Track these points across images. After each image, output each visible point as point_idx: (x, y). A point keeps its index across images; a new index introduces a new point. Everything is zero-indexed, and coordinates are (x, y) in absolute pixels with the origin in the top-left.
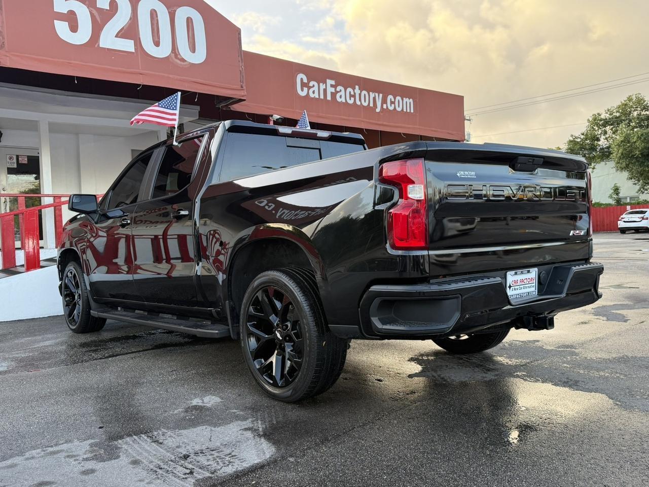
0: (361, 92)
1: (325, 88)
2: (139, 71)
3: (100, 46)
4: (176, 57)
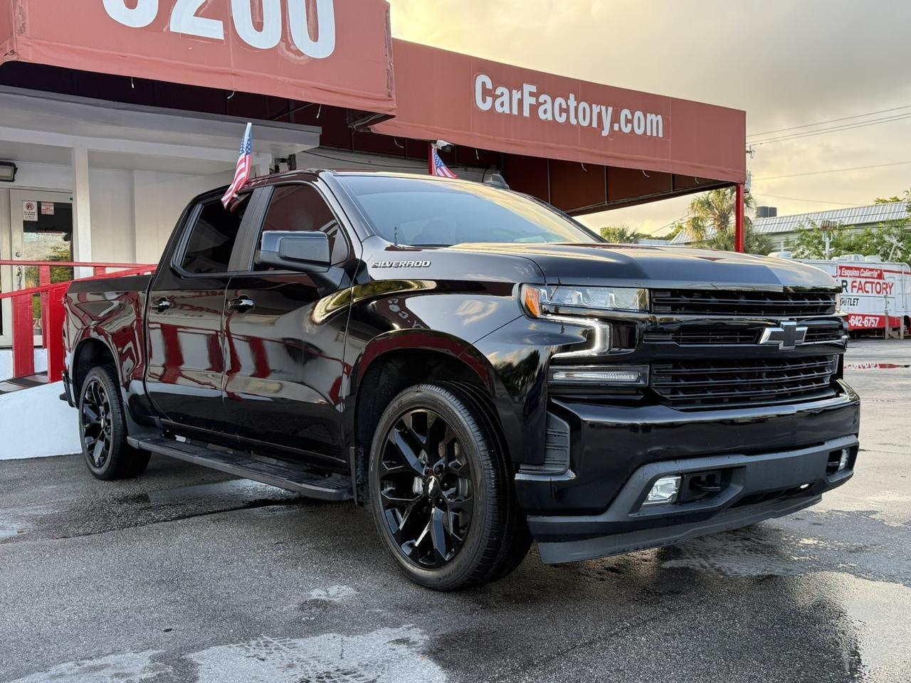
0: (578, 104)
1: (520, 97)
2: (231, 70)
3: (171, 30)
4: (288, 48)
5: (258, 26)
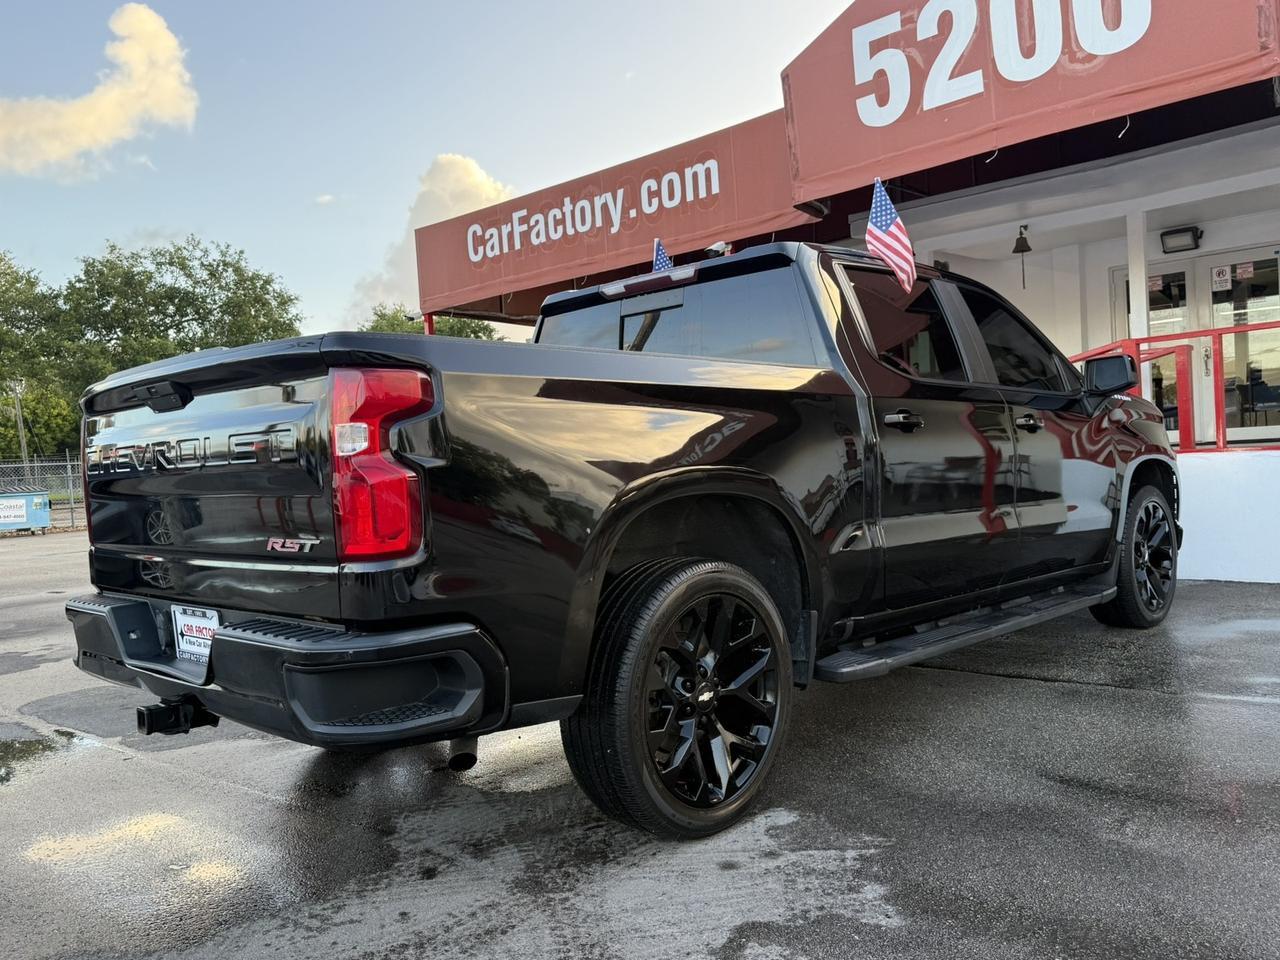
2: (992, 125)
3: (925, 109)
4: (1073, 59)
5: (1028, 52)
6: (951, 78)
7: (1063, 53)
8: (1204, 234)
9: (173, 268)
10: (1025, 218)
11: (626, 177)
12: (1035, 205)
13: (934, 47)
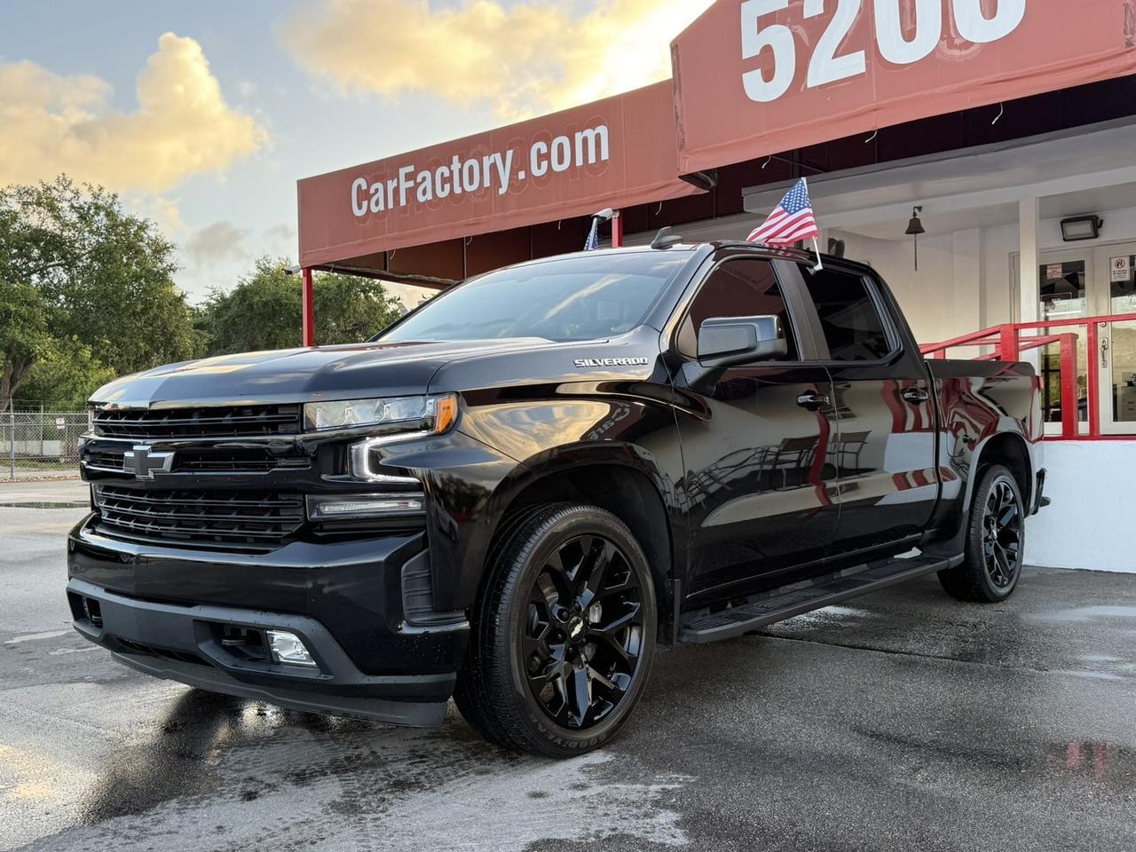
2: (874, 105)
3: (809, 86)
4: (951, 45)
5: (909, 35)
6: (835, 56)
7: (942, 38)
8: (1104, 224)
9: (41, 209)
10: (920, 198)
11: (517, 139)
12: (929, 186)
13: (818, 26)
